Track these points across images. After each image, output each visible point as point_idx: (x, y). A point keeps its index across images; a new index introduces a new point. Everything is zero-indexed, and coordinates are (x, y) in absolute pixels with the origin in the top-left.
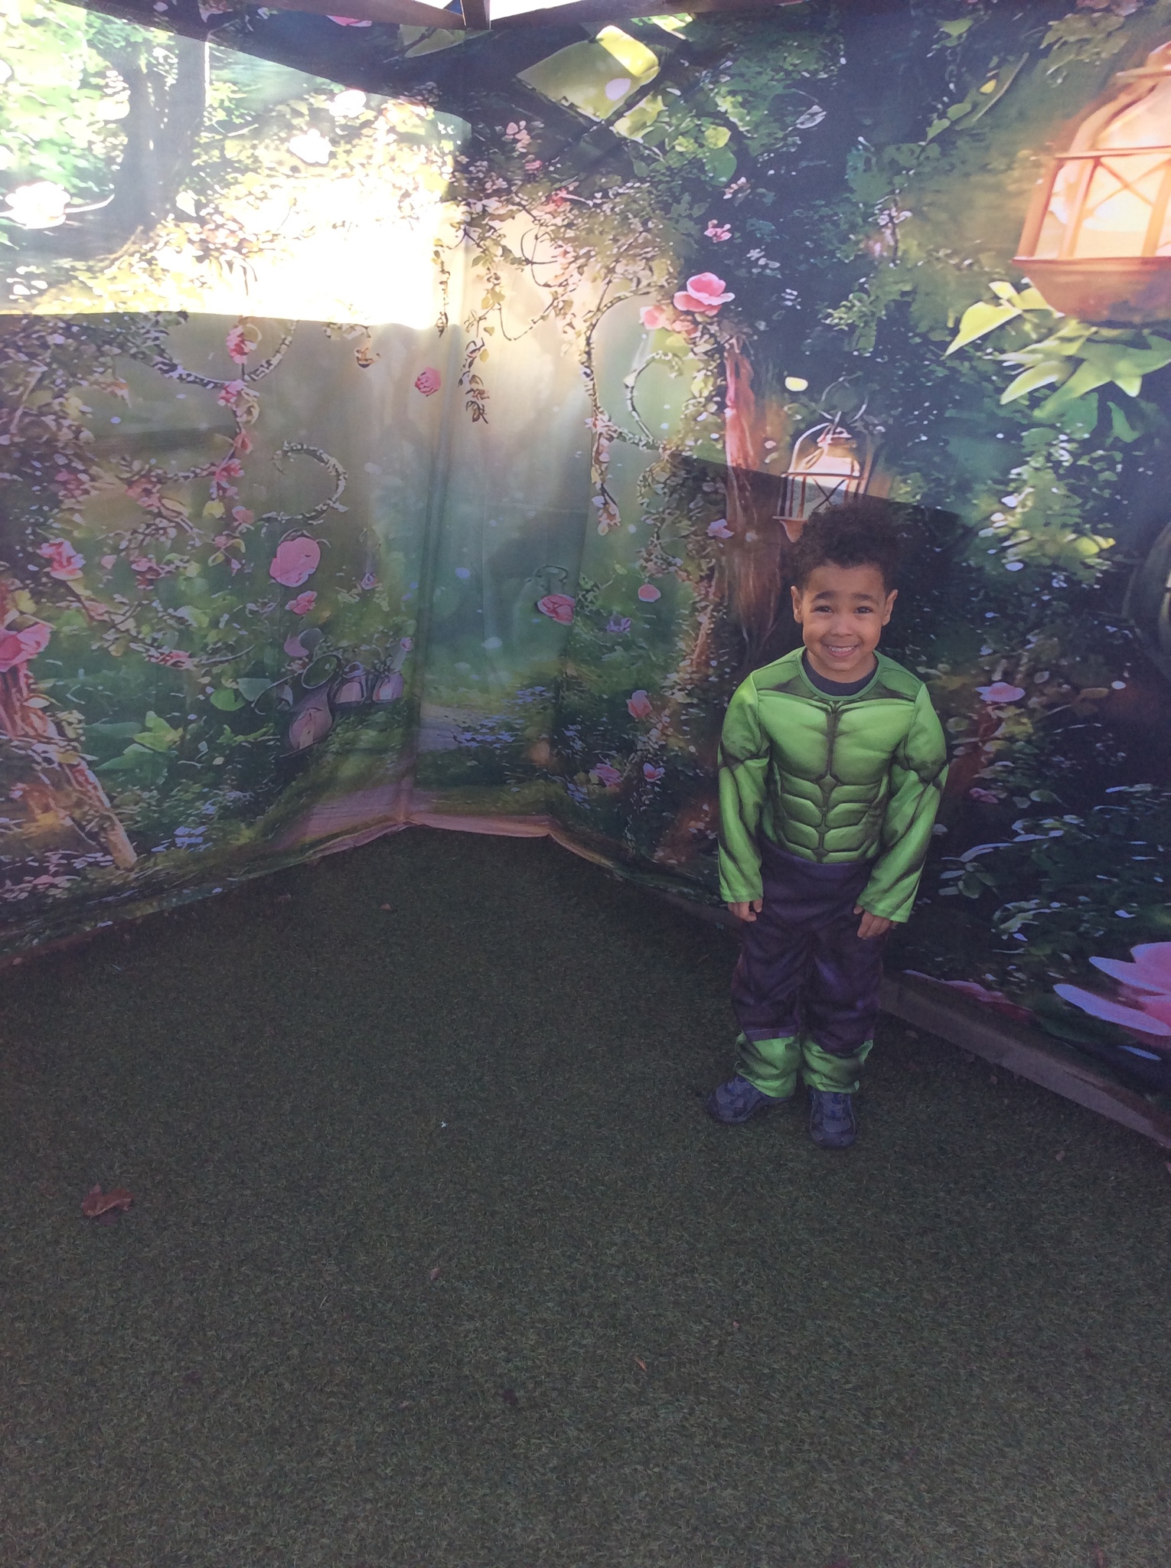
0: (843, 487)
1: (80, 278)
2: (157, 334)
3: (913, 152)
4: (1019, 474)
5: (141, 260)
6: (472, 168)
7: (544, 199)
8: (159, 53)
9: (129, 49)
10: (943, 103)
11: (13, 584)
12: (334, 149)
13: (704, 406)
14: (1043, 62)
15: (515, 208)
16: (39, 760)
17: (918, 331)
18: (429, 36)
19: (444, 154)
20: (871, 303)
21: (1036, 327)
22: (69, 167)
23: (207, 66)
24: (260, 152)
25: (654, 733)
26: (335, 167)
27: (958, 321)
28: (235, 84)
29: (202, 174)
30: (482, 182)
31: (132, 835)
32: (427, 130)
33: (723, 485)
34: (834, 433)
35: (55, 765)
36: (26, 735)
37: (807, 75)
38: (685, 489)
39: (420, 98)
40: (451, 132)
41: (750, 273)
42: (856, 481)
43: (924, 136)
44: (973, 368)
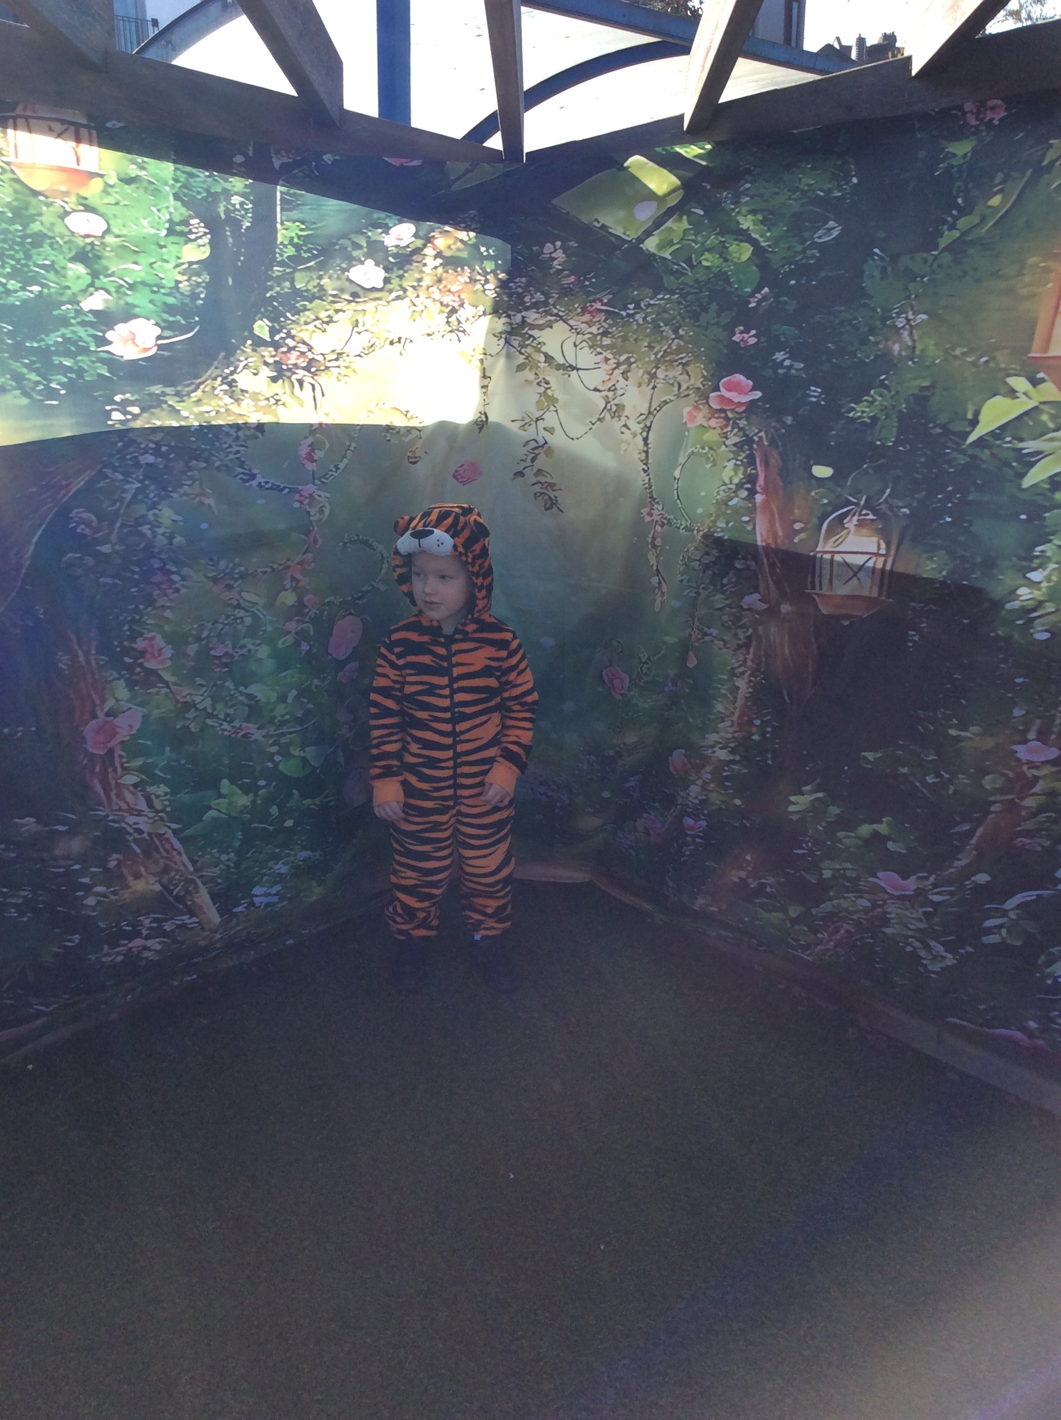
0: (870, 564)
1: (170, 403)
2: (238, 448)
3: (926, 261)
4: (1043, 551)
5: (222, 383)
6: (511, 285)
7: (579, 310)
8: (236, 200)
9: (210, 199)
10: (952, 216)
11: (111, 675)
12: (387, 275)
13: (734, 492)
14: (1046, 177)
15: (553, 318)
16: (132, 831)
17: (938, 422)
18: (471, 171)
19: (485, 273)
20: (891, 398)
21: (1053, 417)
22: (159, 304)
23: (278, 208)
24: (325, 281)
25: (694, 790)
26: (390, 291)
27: (977, 413)
28: (302, 223)
29: (275, 304)
30: (520, 297)
31: (215, 897)
32: (469, 254)
33: (753, 563)
34: (860, 515)
35: (145, 835)
36: (120, 809)
37: (822, 194)
38: (717, 567)
39: (463, 225)
40: (492, 254)
41: (778, 373)
42: (883, 559)
43: (936, 247)
44: (992, 455)
